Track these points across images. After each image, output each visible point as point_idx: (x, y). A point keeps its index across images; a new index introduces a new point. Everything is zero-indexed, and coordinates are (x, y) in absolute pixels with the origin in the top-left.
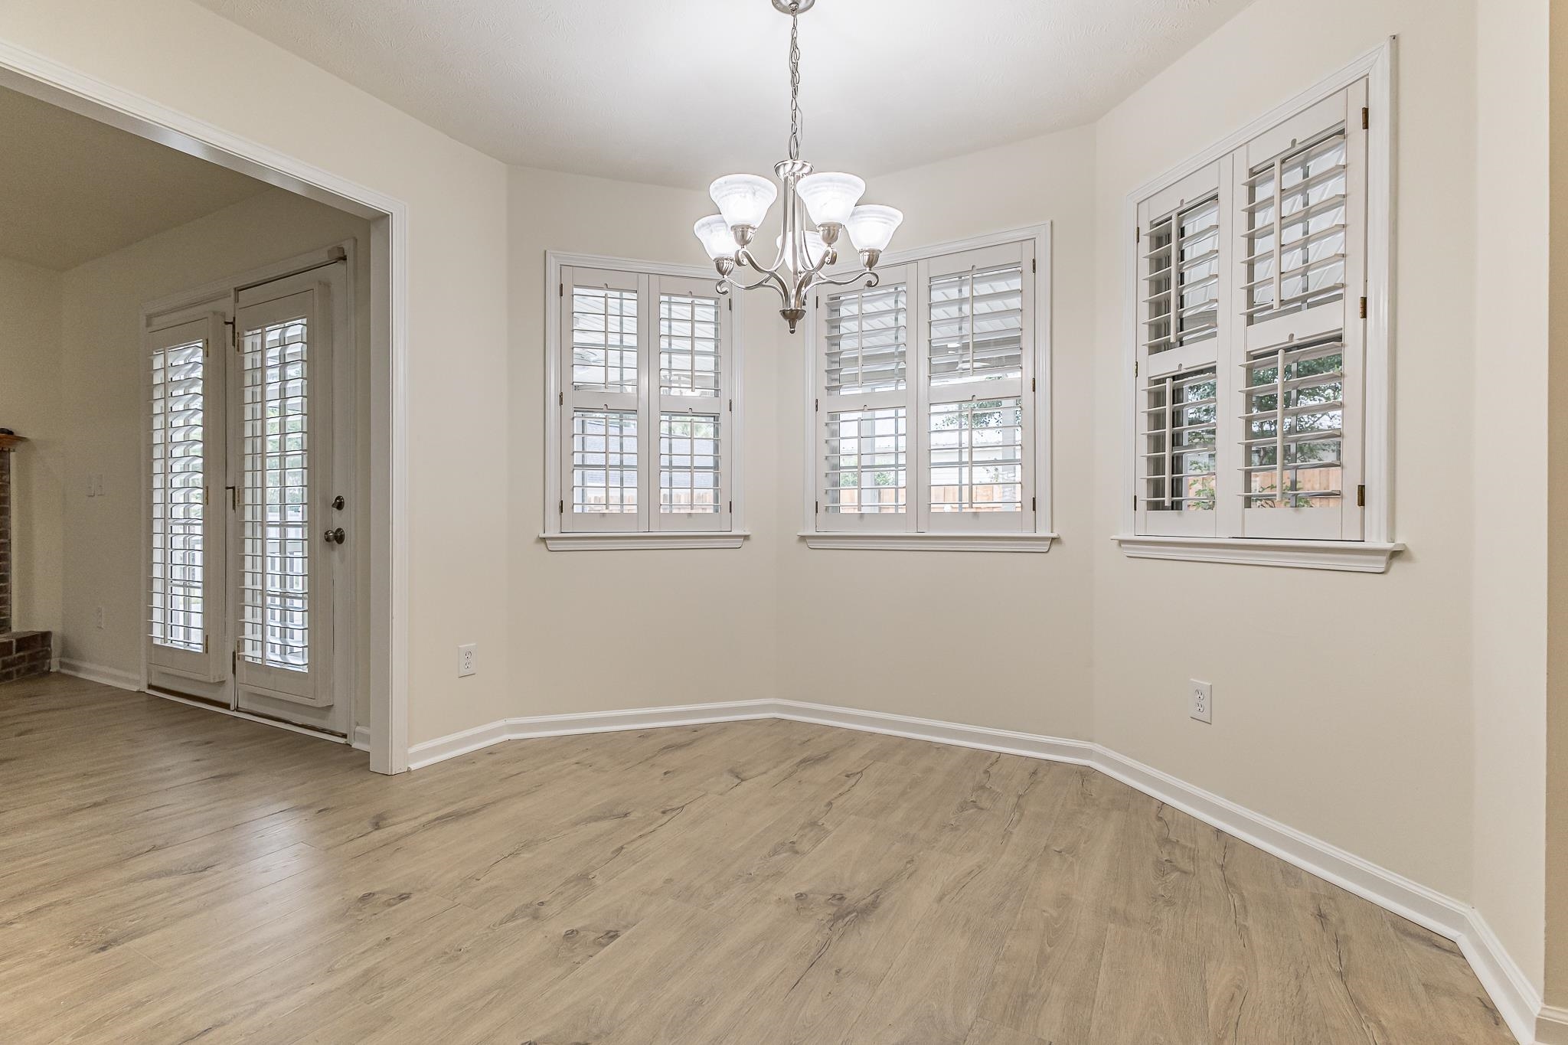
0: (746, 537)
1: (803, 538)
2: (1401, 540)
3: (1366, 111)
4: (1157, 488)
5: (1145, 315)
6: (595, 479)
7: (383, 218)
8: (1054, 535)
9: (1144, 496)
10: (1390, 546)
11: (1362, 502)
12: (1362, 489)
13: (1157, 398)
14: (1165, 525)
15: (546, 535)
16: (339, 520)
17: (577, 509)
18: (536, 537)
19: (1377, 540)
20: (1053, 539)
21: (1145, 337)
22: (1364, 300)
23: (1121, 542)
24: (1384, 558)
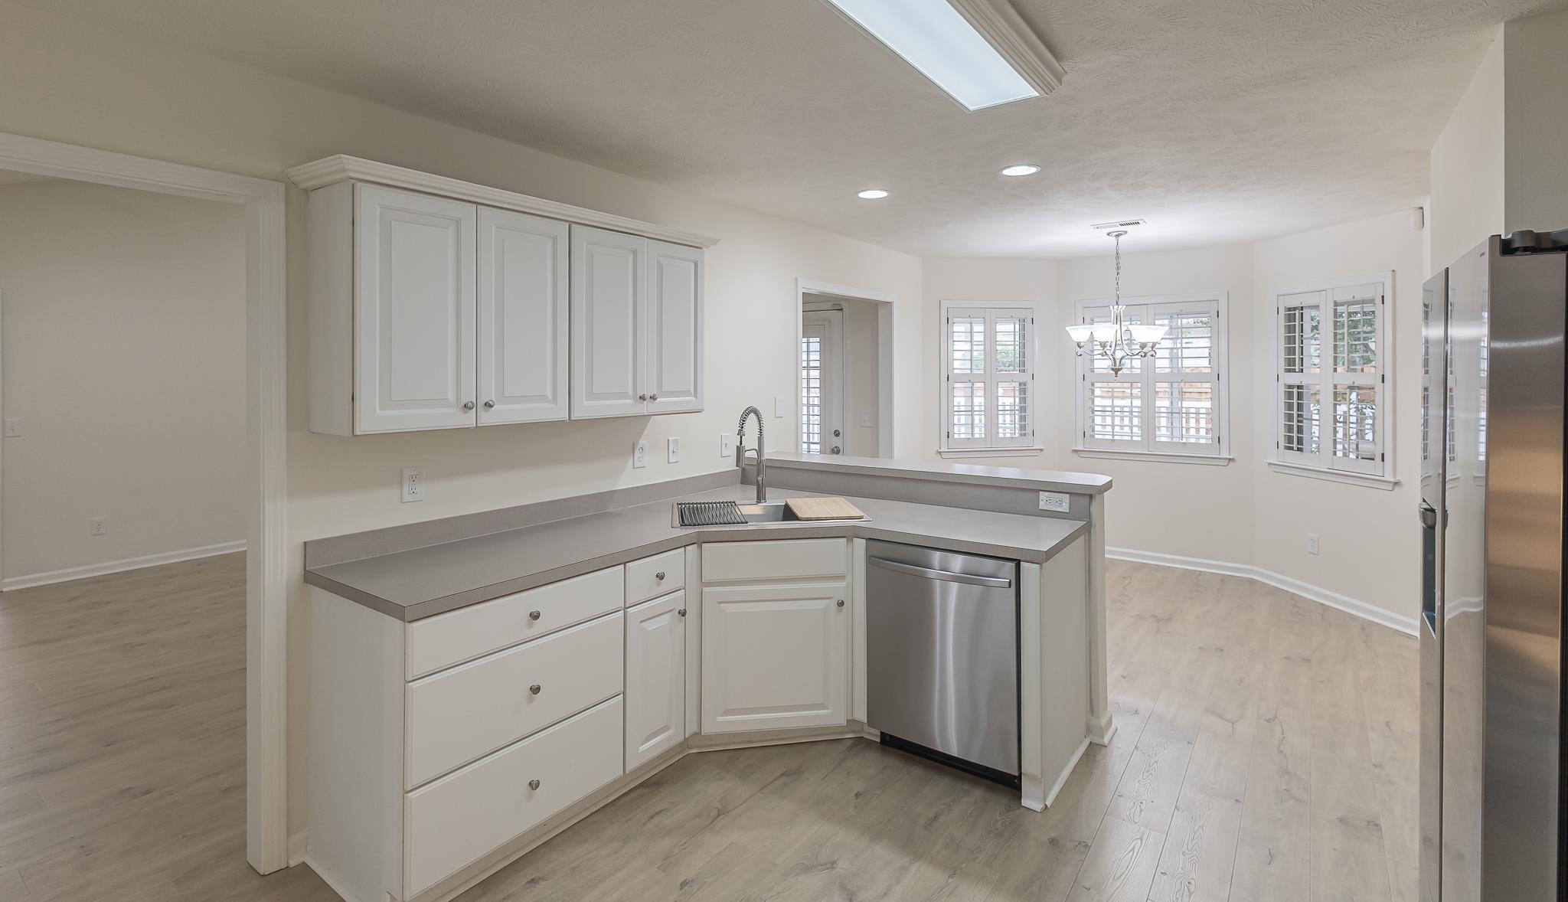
0: (1041, 450)
1: (1076, 451)
2: (1399, 478)
3: (1383, 297)
4: (1290, 440)
5: (1282, 344)
6: (963, 422)
7: (888, 305)
8: (1231, 457)
9: (1282, 444)
10: (1393, 480)
11: (1383, 460)
12: (1383, 455)
13: (1289, 395)
14: (1293, 458)
15: (940, 450)
16: (837, 442)
17: (956, 436)
18: (935, 451)
19: (1389, 477)
20: (1230, 459)
21: (1282, 365)
22: (1383, 376)
23: (1270, 464)
24: (1392, 484)
